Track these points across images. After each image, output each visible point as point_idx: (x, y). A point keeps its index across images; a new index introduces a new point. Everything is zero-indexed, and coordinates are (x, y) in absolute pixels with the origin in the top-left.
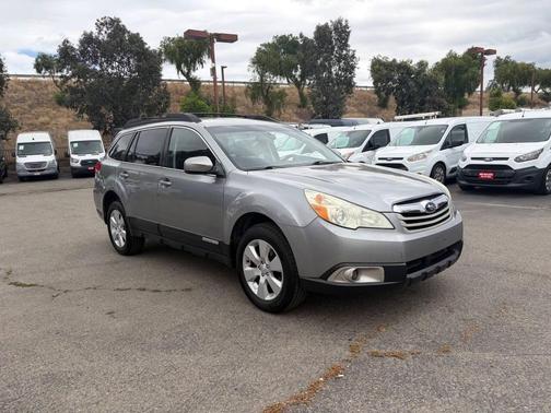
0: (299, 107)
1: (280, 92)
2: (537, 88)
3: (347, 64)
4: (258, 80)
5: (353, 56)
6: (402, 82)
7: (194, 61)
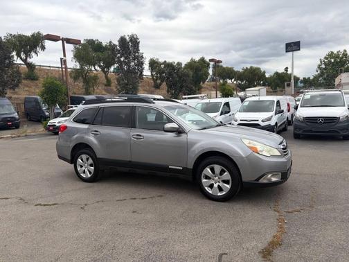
0: (106, 85)
1: (94, 76)
2: (233, 80)
3: (139, 61)
4: (78, 67)
5: (142, 57)
6: (170, 74)
7: (30, 51)
